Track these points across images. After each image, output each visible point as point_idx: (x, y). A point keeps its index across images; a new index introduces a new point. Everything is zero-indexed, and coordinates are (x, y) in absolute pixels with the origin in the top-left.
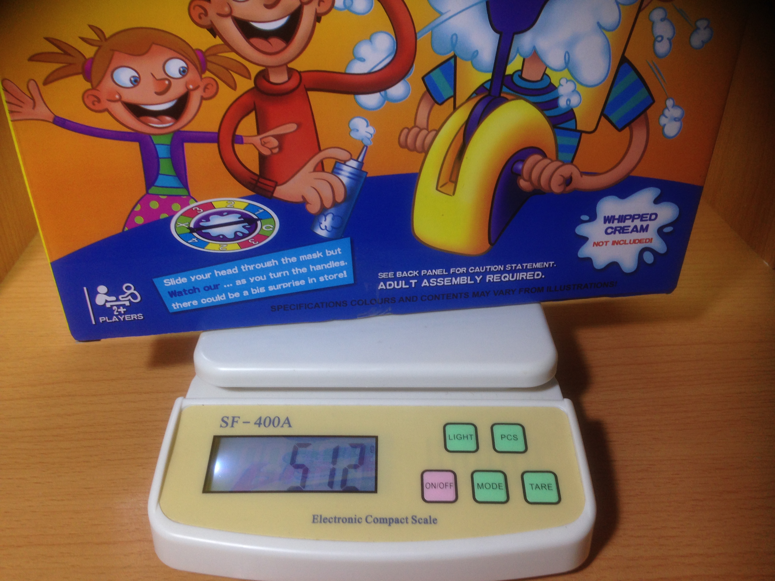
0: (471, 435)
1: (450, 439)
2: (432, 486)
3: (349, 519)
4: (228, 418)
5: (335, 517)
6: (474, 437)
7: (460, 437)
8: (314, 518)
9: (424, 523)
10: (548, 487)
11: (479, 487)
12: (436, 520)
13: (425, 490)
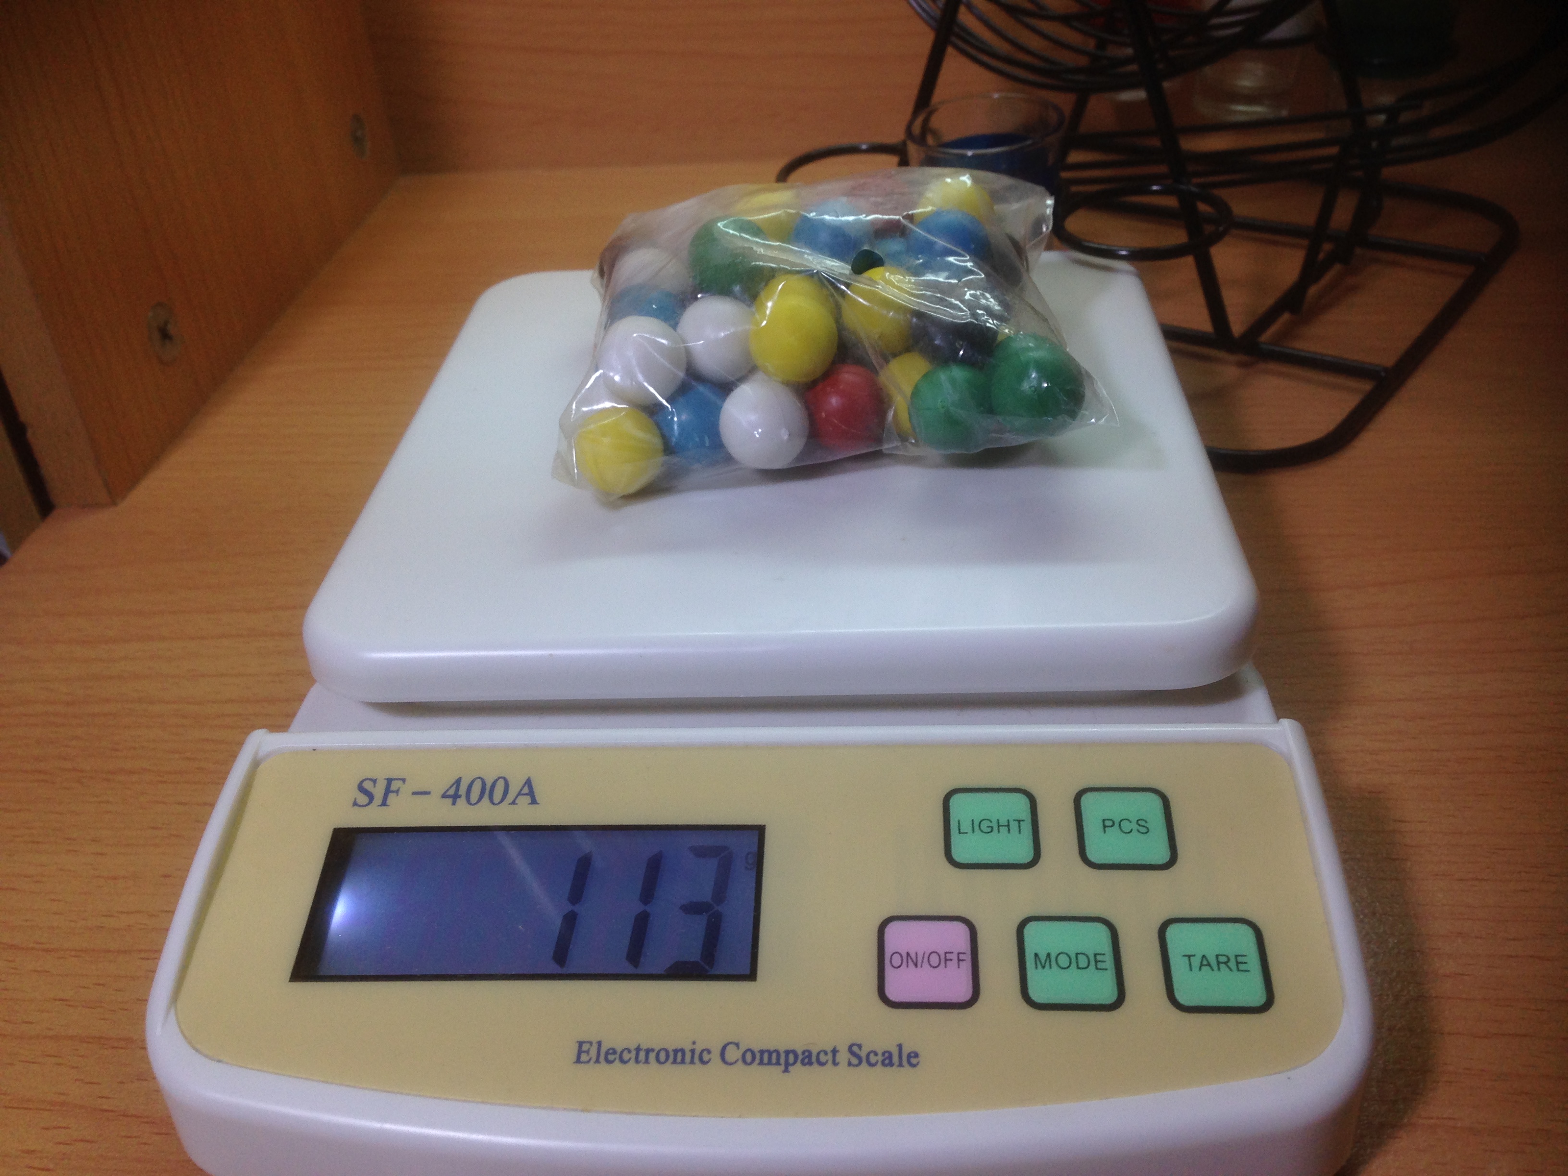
0: (1019, 821)
1: (960, 833)
2: (907, 960)
3: (676, 1051)
4: (374, 781)
5: (639, 1045)
6: (1027, 827)
7: (988, 827)
8: (580, 1052)
9: (883, 1064)
10: (1235, 963)
11: (1039, 966)
12: (916, 1055)
13: (889, 972)
